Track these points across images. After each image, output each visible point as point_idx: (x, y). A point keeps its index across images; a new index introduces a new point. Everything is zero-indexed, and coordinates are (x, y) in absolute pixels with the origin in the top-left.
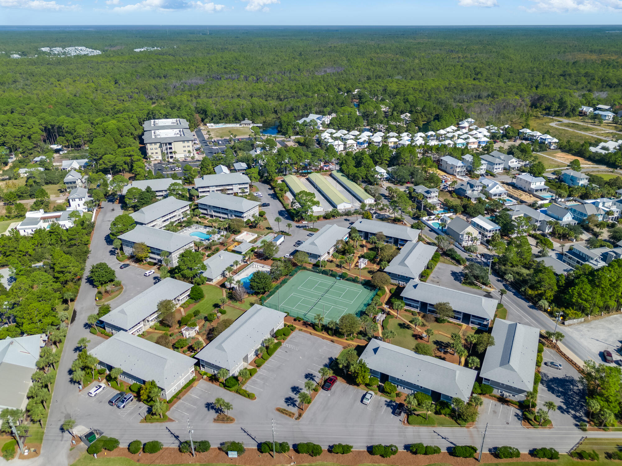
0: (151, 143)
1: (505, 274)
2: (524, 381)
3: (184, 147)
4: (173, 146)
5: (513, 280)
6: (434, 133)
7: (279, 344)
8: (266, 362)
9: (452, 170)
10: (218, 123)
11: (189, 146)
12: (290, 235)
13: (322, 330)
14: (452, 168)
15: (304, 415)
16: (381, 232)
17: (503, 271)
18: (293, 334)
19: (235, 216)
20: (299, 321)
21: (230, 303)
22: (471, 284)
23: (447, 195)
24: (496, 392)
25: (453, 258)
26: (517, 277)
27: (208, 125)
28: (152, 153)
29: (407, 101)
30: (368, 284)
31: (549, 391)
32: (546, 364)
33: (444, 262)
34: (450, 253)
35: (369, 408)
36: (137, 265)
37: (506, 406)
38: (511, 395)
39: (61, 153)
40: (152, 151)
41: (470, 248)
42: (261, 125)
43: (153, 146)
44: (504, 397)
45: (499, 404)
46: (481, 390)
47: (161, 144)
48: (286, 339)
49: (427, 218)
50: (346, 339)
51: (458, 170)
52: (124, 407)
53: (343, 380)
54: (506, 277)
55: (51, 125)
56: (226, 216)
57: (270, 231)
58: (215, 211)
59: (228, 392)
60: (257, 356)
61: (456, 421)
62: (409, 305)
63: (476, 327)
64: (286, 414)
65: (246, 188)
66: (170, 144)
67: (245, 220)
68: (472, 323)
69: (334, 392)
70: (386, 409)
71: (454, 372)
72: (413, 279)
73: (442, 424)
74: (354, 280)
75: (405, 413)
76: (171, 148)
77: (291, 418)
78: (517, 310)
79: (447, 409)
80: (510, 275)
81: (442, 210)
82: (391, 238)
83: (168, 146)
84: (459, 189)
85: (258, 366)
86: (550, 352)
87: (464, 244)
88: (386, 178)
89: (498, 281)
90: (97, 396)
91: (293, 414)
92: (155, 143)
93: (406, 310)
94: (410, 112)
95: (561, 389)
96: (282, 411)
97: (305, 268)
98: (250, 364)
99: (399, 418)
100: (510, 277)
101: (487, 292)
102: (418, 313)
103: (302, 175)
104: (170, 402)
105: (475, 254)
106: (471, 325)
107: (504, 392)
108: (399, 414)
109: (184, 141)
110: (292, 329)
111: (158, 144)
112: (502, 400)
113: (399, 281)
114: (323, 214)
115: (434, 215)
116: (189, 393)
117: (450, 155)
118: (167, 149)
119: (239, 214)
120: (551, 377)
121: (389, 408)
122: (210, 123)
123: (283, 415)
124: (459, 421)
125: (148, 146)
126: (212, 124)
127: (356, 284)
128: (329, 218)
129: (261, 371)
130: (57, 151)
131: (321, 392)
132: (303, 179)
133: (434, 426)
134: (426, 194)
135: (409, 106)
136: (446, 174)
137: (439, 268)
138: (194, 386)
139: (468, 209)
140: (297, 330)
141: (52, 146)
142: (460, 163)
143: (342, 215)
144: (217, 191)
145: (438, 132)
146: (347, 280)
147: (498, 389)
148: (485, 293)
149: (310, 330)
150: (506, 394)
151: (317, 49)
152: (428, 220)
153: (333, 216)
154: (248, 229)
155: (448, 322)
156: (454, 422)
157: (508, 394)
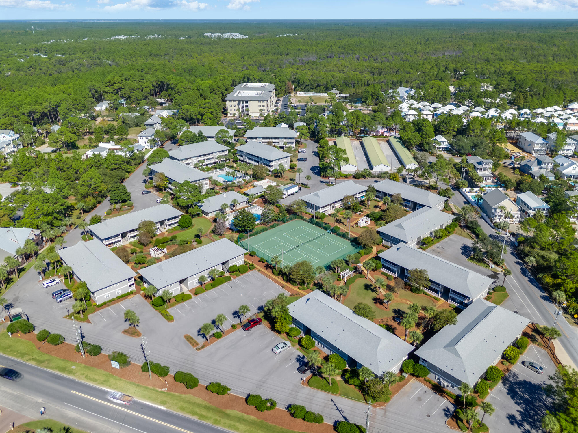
0: (231, 100)
1: (527, 255)
2: (467, 371)
3: (260, 106)
4: (249, 104)
5: (535, 264)
6: (528, 111)
7: (229, 279)
8: (207, 292)
9: (530, 147)
10: (308, 91)
11: (264, 106)
12: (309, 188)
13: (279, 274)
14: (530, 145)
15: (206, 348)
16: (400, 195)
17: (527, 252)
18: (250, 273)
19: (265, 164)
20: (263, 262)
21: (211, 236)
22: (480, 261)
23: (509, 171)
24: (433, 378)
25: (474, 232)
26: (541, 261)
27: (298, 92)
28: (231, 110)
29: (514, 80)
30: (355, 242)
31: (508, 394)
32: (523, 363)
33: (460, 235)
34: (470, 225)
35: (276, 358)
36: (157, 193)
37: (438, 396)
38: (450, 385)
39: (164, 105)
40: (231, 108)
41: (499, 225)
42: (348, 95)
43: (233, 103)
44: (442, 385)
45: (431, 391)
46: (414, 371)
47: (239, 101)
48: (240, 275)
49: (468, 190)
50: (299, 288)
51: (536, 147)
52: (61, 301)
53: (269, 325)
54: (527, 260)
55: (161, 82)
56: (256, 164)
57: (292, 182)
58: (249, 159)
59: (154, 310)
60: (201, 285)
61: (364, 395)
62: (389, 269)
63: (456, 305)
64: (191, 343)
65: (293, 143)
66: (247, 102)
67: (272, 169)
68: (453, 299)
69: (252, 334)
70: (293, 364)
71: (379, 339)
72: (406, 243)
73: (346, 395)
74: (344, 236)
75: (311, 372)
76: (247, 106)
77: (192, 347)
78: (523, 298)
79: (356, 379)
80: (532, 258)
81: (494, 184)
82: (409, 201)
83: (245, 104)
84: (524, 165)
85: (196, 294)
86: (539, 352)
87: (496, 220)
88: (446, 148)
89: (518, 263)
90: (49, 288)
91: (197, 344)
92: (234, 100)
93: (382, 273)
94: (513, 91)
95: (526, 396)
96: (189, 339)
97: (302, 218)
98: (190, 291)
99: (302, 375)
100: (531, 260)
101: (494, 272)
102: (395, 278)
103: (358, 138)
104: (100, 307)
105: (504, 232)
106: (450, 302)
107: (441, 379)
108: (304, 372)
109: (260, 101)
110: (251, 267)
111: (237, 102)
112: (438, 389)
113: (391, 243)
114: (353, 173)
115: (478, 187)
116: (120, 303)
117: (534, 132)
118: (243, 107)
119: (267, 162)
120: (521, 378)
121: (298, 363)
122: (301, 91)
123: (187, 342)
124: (366, 397)
125: (228, 103)
126: (302, 93)
127: (345, 240)
128: (359, 178)
129: (196, 299)
130: (161, 104)
131: (240, 331)
132: (357, 143)
133: (335, 395)
134: (477, 166)
135: (514, 84)
136: (520, 151)
137: (450, 240)
138: (129, 298)
139: (521, 185)
140: (255, 270)
141: (158, 100)
142: (540, 140)
143: (374, 177)
144: (263, 142)
145: (535, 111)
146: (337, 234)
147: (436, 374)
148: (492, 273)
149: (269, 272)
150: (444, 383)
151: (448, 36)
152: (469, 192)
153: (364, 177)
154: (273, 178)
155: (425, 293)
156: (362, 396)
157: (446, 383)
